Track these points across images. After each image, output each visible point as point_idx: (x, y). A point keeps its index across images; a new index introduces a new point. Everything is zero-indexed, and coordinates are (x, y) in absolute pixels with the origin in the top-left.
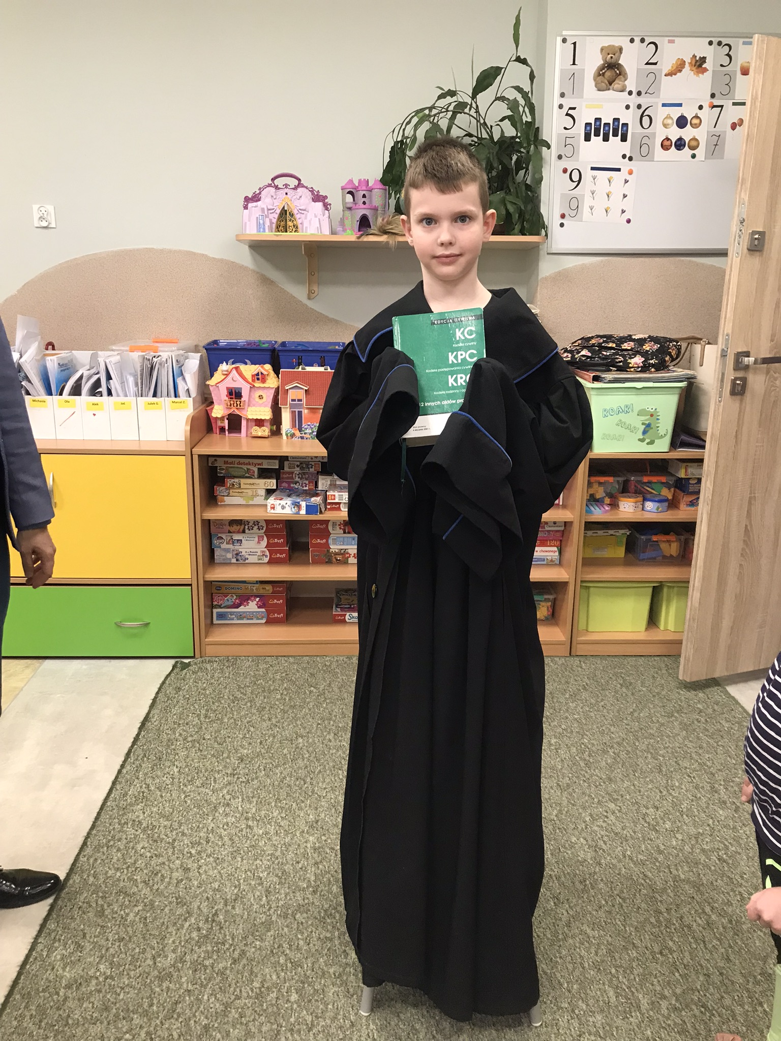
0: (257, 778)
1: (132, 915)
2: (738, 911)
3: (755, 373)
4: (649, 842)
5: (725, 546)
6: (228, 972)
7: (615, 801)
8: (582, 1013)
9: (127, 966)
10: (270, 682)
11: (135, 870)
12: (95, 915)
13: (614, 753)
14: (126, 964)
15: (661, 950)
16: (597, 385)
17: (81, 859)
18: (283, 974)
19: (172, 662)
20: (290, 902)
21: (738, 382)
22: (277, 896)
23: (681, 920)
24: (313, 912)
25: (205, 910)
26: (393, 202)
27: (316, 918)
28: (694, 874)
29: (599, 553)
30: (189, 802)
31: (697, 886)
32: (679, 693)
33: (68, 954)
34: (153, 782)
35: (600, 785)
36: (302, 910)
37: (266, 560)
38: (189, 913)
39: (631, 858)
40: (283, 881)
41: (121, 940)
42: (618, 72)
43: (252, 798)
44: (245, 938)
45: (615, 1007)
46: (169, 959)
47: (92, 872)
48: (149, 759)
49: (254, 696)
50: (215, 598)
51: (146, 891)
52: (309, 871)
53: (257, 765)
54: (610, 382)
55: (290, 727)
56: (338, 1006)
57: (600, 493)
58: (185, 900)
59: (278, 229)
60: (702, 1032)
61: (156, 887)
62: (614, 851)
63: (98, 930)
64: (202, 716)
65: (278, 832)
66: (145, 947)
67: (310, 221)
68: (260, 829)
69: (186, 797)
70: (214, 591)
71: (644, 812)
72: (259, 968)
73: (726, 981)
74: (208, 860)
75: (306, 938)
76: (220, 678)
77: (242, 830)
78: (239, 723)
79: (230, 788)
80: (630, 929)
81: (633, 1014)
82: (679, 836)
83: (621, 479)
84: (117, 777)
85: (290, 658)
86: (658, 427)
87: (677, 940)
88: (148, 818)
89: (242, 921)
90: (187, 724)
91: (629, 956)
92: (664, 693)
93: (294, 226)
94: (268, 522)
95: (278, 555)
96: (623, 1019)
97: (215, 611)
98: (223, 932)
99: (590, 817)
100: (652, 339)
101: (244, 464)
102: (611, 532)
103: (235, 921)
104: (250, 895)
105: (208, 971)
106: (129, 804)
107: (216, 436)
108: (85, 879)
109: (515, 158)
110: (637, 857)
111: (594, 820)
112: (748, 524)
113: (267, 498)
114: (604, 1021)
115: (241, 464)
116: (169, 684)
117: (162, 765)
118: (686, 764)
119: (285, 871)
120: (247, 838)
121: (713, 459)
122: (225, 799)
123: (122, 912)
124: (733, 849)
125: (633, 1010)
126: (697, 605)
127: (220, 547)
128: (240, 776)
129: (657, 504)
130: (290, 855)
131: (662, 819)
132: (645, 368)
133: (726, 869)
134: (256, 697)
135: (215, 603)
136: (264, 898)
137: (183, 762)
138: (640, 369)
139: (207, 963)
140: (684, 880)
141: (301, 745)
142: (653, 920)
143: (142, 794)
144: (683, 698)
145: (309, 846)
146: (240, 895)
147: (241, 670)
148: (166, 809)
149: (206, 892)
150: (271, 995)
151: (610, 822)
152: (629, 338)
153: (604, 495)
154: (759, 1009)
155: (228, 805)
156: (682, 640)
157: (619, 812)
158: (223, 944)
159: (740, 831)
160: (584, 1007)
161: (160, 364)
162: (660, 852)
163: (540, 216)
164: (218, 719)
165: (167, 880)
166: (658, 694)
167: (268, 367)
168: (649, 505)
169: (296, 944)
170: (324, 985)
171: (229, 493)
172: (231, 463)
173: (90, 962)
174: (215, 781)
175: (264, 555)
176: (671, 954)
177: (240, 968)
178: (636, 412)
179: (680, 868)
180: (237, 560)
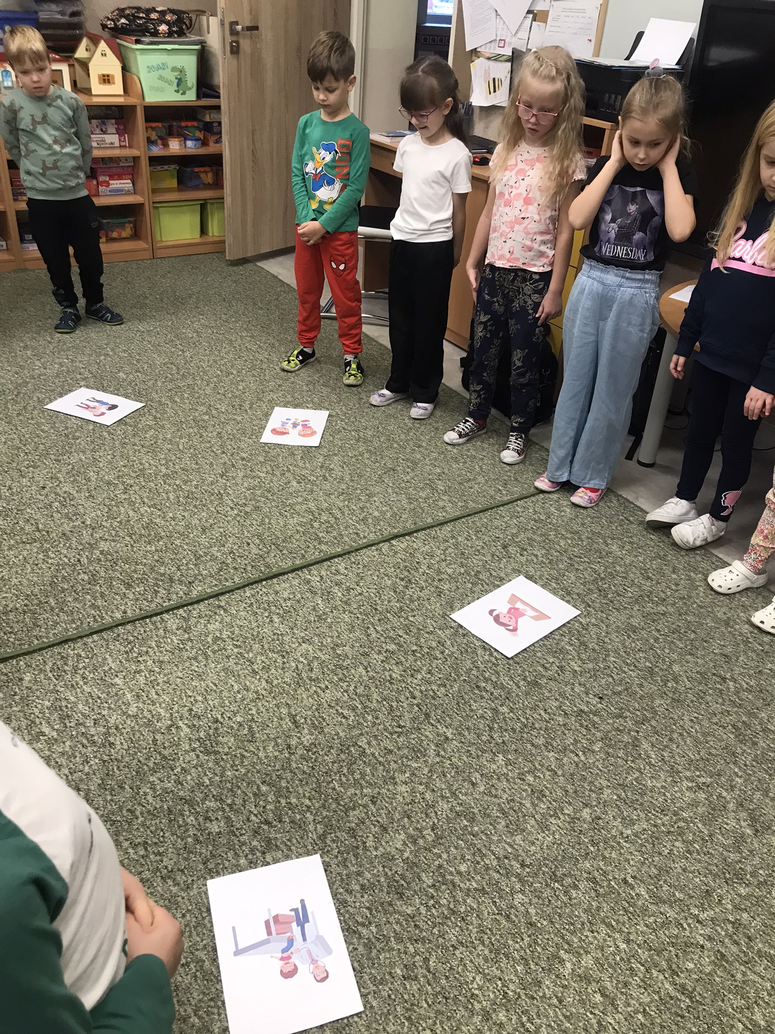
3: (244, 37)
5: (242, 164)
16: (140, 46)
21: (234, 44)
29: (161, 184)
32: (228, 268)
54: (148, 44)
57: (154, 137)
86: (186, 81)
92: (219, 269)
100: (171, 11)
102: (166, 167)
112: (254, 149)
118: (238, 296)
121: (227, 104)
129: (194, 142)
132: (170, 34)
138: (167, 34)
144: (231, 269)
153: (157, 138)
166: (216, 269)
168: (190, 143)
178: (170, 69)
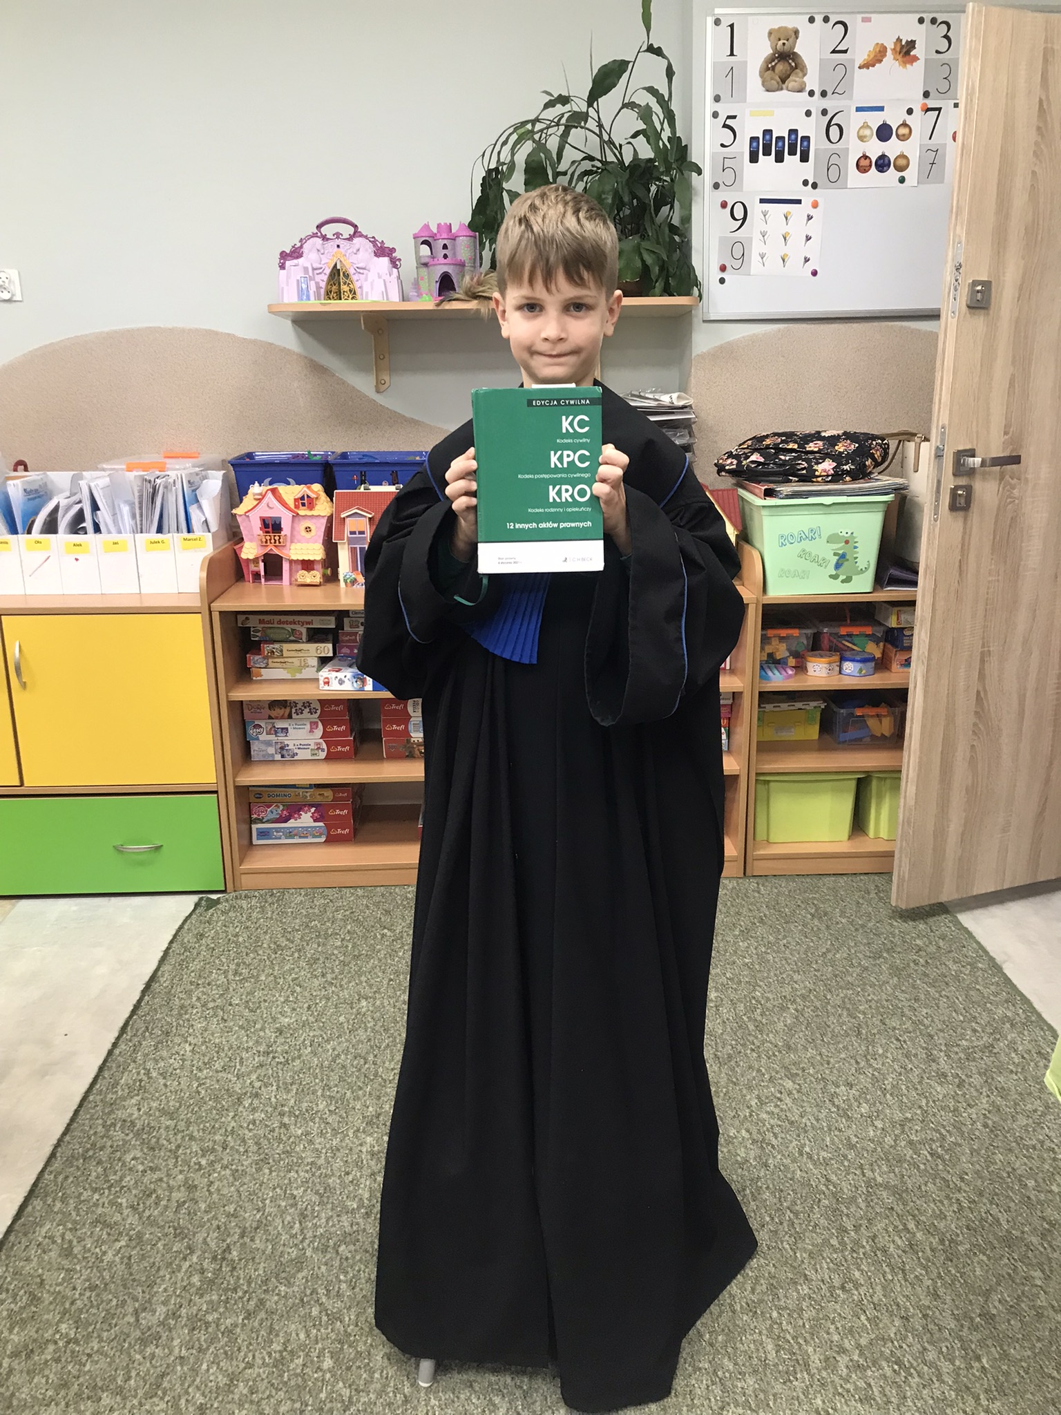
0: (299, 1057)
1: (110, 1254)
2: (953, 1226)
3: (984, 479)
4: (837, 1133)
5: (950, 719)
6: (238, 1330)
7: (792, 1077)
8: (727, 1375)
9: (98, 1326)
10: (328, 924)
11: (121, 1191)
12: (60, 1255)
13: (796, 1010)
14: (97, 1322)
15: (843, 1284)
16: (771, 501)
17: (46, 1176)
18: (315, 1331)
19: (194, 899)
20: (333, 1229)
21: (960, 492)
22: (315, 1221)
23: (873, 1241)
24: (364, 1242)
25: (213, 1245)
26: (487, 254)
27: (367, 1251)
28: (896, 1176)
29: (784, 734)
30: (203, 1092)
31: (899, 1192)
32: (891, 925)
33: (17, 1310)
34: (156, 1067)
35: (775, 1055)
36: (348, 1239)
37: (323, 755)
38: (190, 1249)
39: (810, 1157)
40: (325, 1200)
41: (92, 1288)
42: (793, 64)
43: (291, 1085)
44: (265, 1282)
45: (774, 1366)
46: (157, 1314)
47: (60, 1194)
48: (152, 1034)
49: (305, 943)
50: (254, 809)
51: (133, 1219)
52: (362, 1186)
53: (302, 1039)
54: (788, 497)
55: (351, 985)
56: (387, 1374)
57: (782, 651)
58: (186, 1231)
59: (328, 294)
60: (893, 1399)
61: (147, 1213)
62: (788, 1147)
63: (62, 1276)
64: (230, 973)
65: (324, 1131)
66: (126, 1297)
67: (372, 284)
68: (299, 1128)
69: (200, 1085)
70: (252, 799)
71: (833, 1090)
72: (282, 1324)
73: (931, 1326)
74: (223, 1173)
75: (351, 1281)
76: (260, 919)
77: (273, 1130)
78: (281, 981)
79: (261, 1072)
80: (801, 1256)
81: (799, 1376)
82: (879, 1124)
83: (809, 631)
84: (105, 1061)
85: (358, 890)
86: (856, 558)
87: (866, 1269)
88: (144, 1117)
89: (264, 1258)
90: (209, 984)
91: (798, 1293)
92: (870, 925)
93: (350, 291)
94: (323, 703)
95: (339, 748)
96: (784, 1383)
97: (254, 827)
98: (235, 1274)
99: (756, 1101)
100: (848, 436)
101: (287, 622)
102: (799, 705)
103: (253, 1259)
104: (278, 1221)
105: (210, 1330)
106: (120, 1098)
107: (249, 585)
108: (49, 1205)
109: (653, 188)
110: (818, 1155)
111: (762, 1104)
112: (981, 689)
113: (319, 670)
114: (757, 1386)
115: (283, 623)
116: (188, 929)
117: (169, 1042)
118: (895, 1023)
119: (329, 1186)
120: (280, 1140)
121: (929, 600)
122: (253, 1087)
123: (98, 1250)
124: (953, 1139)
125: (798, 1369)
126: (913, 803)
127: (258, 739)
128: (276, 1055)
129: (859, 665)
130: (338, 1164)
131: (856, 1100)
132: (837, 477)
133: (941, 1167)
134: (308, 945)
135: (254, 816)
136: (297, 1225)
137: (200, 1037)
138: (830, 478)
139: (210, 1318)
140: (881, 1185)
141: (364, 1010)
142: (834, 1242)
143: (138, 1083)
144: (897, 931)
145: (364, 1150)
146: (264, 1221)
147: (290, 908)
148: (171, 1104)
149: (217, 1219)
150: (296, 1361)
151: (785, 1107)
152: (817, 436)
153: (788, 654)
154: (976, 1365)
155: (257, 1095)
156: (894, 852)
157: (798, 1092)
158: (235, 1290)
159: (964, 1115)
160: (731, 1367)
161: (166, 487)
162: (852, 1147)
163: (691, 269)
164: (253, 976)
165: (163, 1203)
166: (863, 926)
167: (317, 487)
168: (849, 667)
169: (336, 1289)
170: (371, 1345)
171: (267, 664)
172: (269, 622)
173: (48, 1320)
174: (241, 1063)
175: (318, 748)
176: (857, 1289)
177: (256, 1324)
178: (825, 537)
179: (876, 1168)
180: (283, 756)
